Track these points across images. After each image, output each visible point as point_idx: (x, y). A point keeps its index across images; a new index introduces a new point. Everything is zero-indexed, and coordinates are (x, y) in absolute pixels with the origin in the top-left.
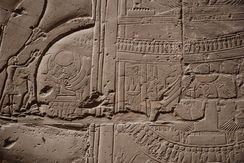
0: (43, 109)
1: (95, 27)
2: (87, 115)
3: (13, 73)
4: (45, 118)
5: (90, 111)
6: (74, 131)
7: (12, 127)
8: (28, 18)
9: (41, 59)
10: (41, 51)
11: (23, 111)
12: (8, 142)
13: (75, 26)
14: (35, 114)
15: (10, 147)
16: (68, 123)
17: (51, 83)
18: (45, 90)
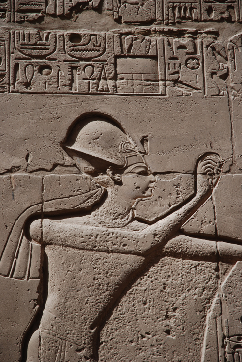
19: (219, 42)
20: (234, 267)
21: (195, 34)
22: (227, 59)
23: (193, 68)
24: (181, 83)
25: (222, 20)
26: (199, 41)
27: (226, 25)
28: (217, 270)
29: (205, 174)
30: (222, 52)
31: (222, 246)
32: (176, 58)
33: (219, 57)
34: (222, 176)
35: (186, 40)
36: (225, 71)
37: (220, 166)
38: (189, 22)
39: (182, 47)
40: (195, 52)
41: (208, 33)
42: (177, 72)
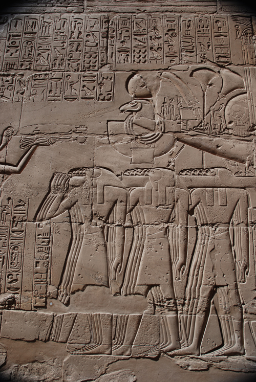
0: (230, 131)
1: (247, 94)
2: (251, 135)
3: (214, 114)
4: (232, 135)
5: (252, 133)
6: (246, 142)
7: (218, 140)
8: (215, 88)
9: (225, 108)
10: (225, 104)
11: (222, 132)
12: (218, 146)
13: (238, 93)
14: (227, 134)
15: (219, 148)
16: (243, 138)
17: (232, 120)
18: (230, 122)
19: (23, 79)
20: (10, 176)
21: (14, 75)
22: (25, 86)
23: (10, 90)
24: (4, 96)
25: (26, 69)
26: (15, 78)
27: (28, 71)
28: (3, 177)
29: (6, 136)
30: (23, 83)
31: (7, 167)
32: (4, 86)
33: (22, 85)
34: (13, 137)
35: (9, 78)
36: (23, 91)
37: (13, 133)
38: (13, 70)
39: (8, 81)
40: (12, 83)
41: (20, 75)
42: (3, 92)
